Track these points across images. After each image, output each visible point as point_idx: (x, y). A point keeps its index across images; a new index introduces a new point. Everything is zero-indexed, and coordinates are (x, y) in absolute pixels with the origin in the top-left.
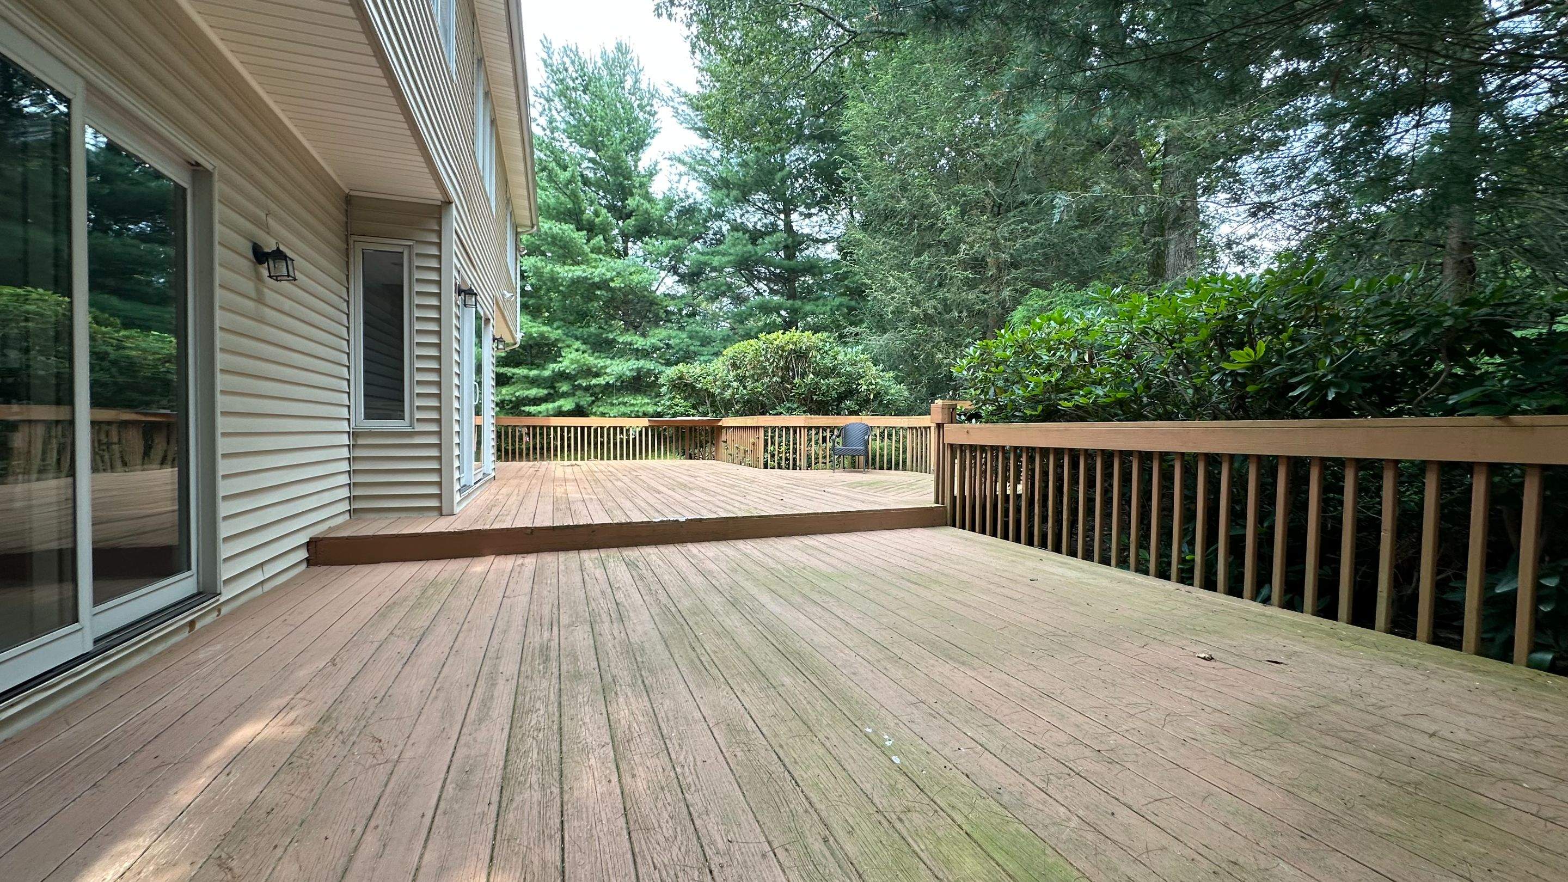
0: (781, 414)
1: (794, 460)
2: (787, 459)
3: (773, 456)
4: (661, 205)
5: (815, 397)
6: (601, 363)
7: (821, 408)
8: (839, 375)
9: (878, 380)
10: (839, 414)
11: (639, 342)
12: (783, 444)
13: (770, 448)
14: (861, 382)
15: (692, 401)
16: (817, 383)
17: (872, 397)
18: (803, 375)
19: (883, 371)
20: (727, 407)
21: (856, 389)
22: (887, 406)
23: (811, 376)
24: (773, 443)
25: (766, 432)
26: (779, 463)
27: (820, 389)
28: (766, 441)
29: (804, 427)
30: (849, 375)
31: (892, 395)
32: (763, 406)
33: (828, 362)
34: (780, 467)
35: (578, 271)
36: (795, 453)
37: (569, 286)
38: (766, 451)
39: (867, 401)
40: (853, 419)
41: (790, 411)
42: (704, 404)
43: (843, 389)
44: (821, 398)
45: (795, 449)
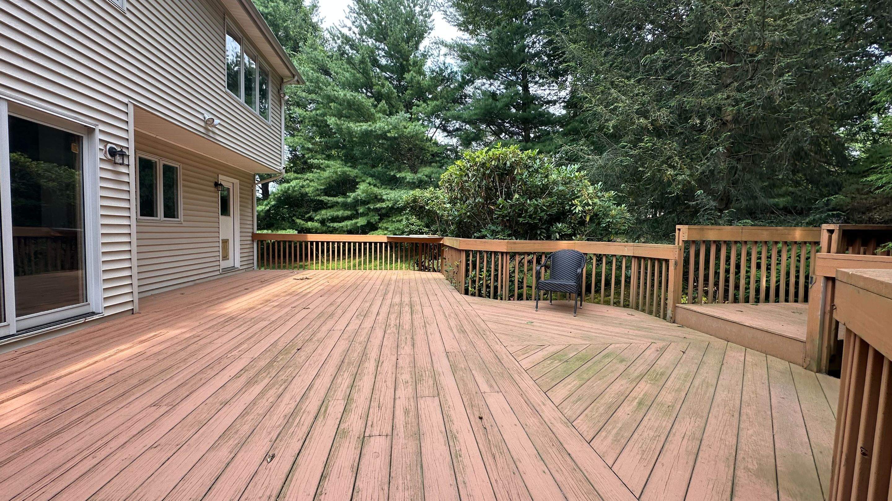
0: (483, 237)
1: (496, 288)
2: (488, 287)
3: (474, 282)
4: (429, 77)
5: (521, 220)
6: (383, 192)
7: (528, 231)
8: (550, 194)
9: (596, 200)
10: (549, 238)
11: (411, 177)
12: (485, 270)
13: (471, 274)
14: (576, 202)
16: (523, 204)
17: (588, 219)
18: (509, 196)
19: (601, 190)
21: (570, 211)
22: (606, 229)
23: (517, 196)
24: (474, 267)
25: (468, 256)
26: (480, 290)
27: (526, 211)
28: (467, 265)
29: (507, 253)
30: (561, 195)
31: (613, 217)
33: (538, 180)
34: (480, 295)
35: (365, 126)
36: (496, 280)
37: (361, 137)
38: (467, 275)
39: (582, 223)
40: (564, 245)
41: (494, 234)
43: (555, 210)
44: (528, 220)
45: (496, 276)
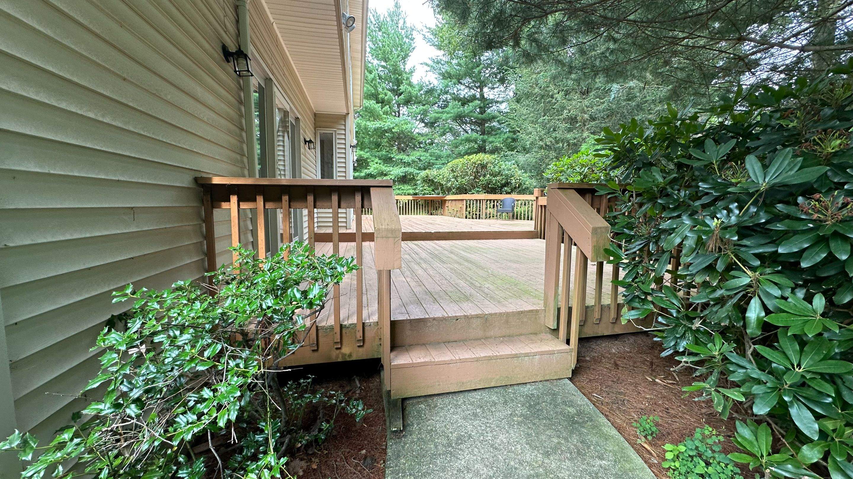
0: (474, 193)
1: (479, 215)
2: (476, 215)
3: (470, 213)
4: (417, 88)
5: (490, 186)
6: (388, 169)
7: (493, 191)
8: (502, 175)
9: (521, 178)
10: (501, 194)
11: (406, 159)
12: (475, 207)
13: (468, 209)
14: (512, 178)
15: (432, 187)
16: (491, 179)
17: (517, 186)
18: (485, 176)
19: (523, 173)
20: (449, 190)
21: (510, 182)
22: (524, 190)
23: (488, 176)
24: (470, 207)
25: (467, 202)
26: (472, 216)
27: (492, 182)
28: (467, 206)
29: (484, 200)
30: (507, 175)
31: (527, 185)
32: (466, 190)
33: (497, 169)
34: (473, 218)
35: (377, 124)
36: (480, 212)
37: (373, 132)
38: (466, 211)
39: (515, 188)
40: (508, 196)
41: (478, 192)
42: (437, 189)
43: (503, 182)
44: (493, 186)
45: (480, 210)
